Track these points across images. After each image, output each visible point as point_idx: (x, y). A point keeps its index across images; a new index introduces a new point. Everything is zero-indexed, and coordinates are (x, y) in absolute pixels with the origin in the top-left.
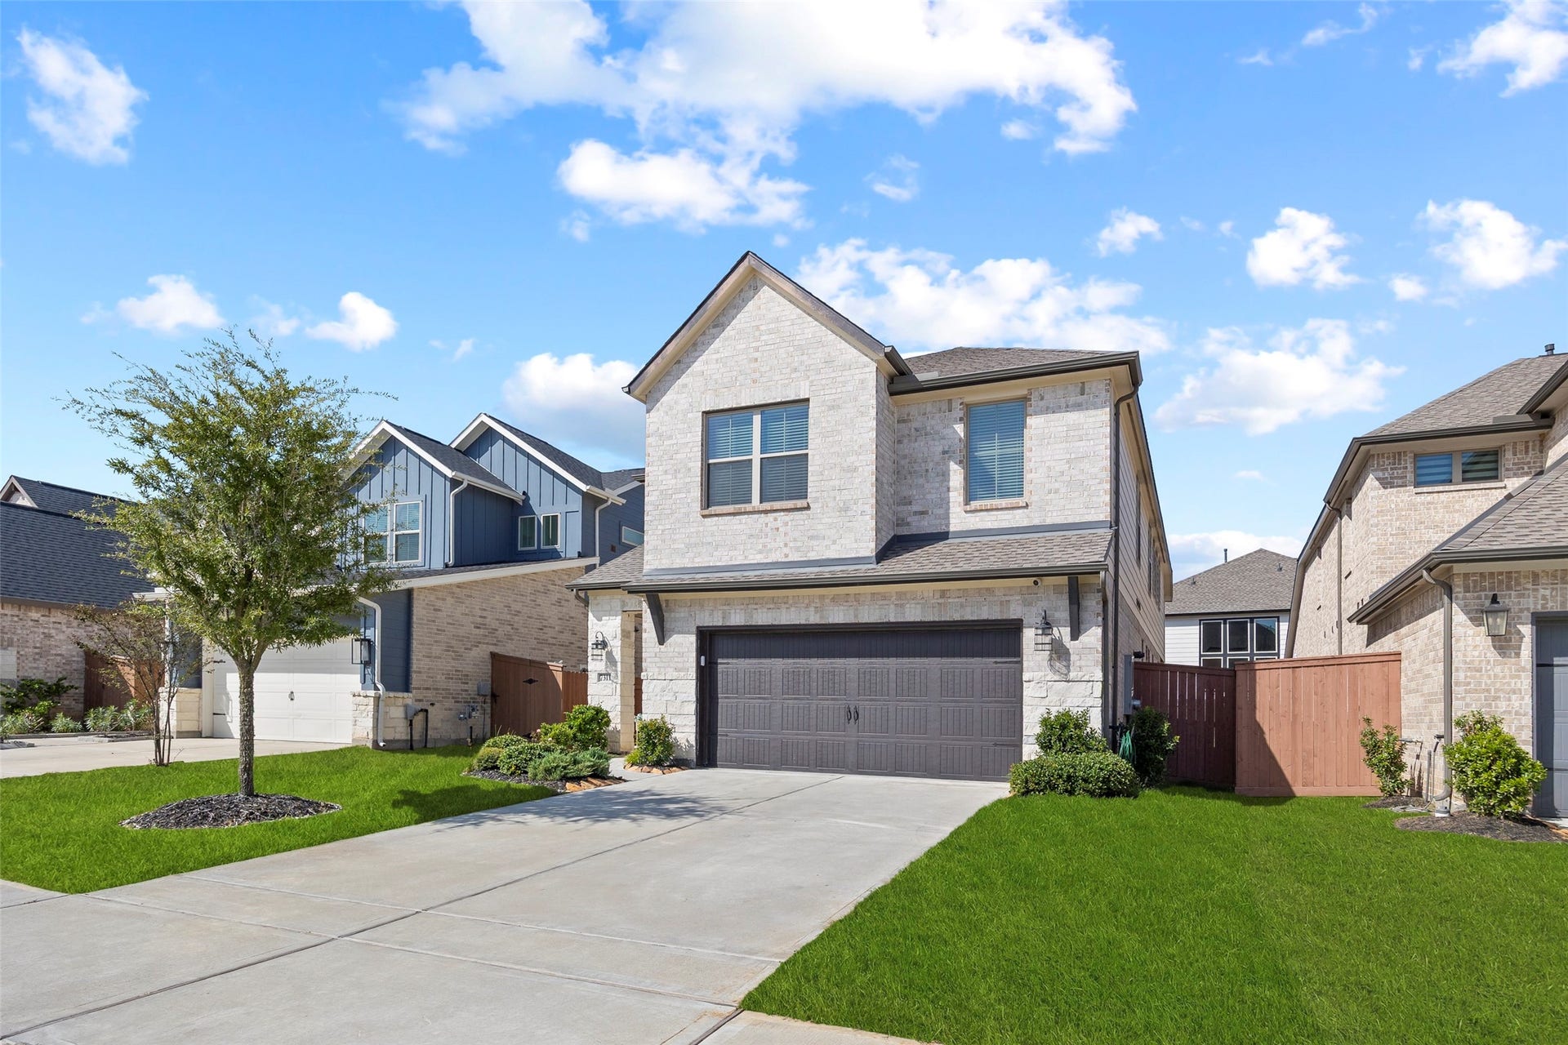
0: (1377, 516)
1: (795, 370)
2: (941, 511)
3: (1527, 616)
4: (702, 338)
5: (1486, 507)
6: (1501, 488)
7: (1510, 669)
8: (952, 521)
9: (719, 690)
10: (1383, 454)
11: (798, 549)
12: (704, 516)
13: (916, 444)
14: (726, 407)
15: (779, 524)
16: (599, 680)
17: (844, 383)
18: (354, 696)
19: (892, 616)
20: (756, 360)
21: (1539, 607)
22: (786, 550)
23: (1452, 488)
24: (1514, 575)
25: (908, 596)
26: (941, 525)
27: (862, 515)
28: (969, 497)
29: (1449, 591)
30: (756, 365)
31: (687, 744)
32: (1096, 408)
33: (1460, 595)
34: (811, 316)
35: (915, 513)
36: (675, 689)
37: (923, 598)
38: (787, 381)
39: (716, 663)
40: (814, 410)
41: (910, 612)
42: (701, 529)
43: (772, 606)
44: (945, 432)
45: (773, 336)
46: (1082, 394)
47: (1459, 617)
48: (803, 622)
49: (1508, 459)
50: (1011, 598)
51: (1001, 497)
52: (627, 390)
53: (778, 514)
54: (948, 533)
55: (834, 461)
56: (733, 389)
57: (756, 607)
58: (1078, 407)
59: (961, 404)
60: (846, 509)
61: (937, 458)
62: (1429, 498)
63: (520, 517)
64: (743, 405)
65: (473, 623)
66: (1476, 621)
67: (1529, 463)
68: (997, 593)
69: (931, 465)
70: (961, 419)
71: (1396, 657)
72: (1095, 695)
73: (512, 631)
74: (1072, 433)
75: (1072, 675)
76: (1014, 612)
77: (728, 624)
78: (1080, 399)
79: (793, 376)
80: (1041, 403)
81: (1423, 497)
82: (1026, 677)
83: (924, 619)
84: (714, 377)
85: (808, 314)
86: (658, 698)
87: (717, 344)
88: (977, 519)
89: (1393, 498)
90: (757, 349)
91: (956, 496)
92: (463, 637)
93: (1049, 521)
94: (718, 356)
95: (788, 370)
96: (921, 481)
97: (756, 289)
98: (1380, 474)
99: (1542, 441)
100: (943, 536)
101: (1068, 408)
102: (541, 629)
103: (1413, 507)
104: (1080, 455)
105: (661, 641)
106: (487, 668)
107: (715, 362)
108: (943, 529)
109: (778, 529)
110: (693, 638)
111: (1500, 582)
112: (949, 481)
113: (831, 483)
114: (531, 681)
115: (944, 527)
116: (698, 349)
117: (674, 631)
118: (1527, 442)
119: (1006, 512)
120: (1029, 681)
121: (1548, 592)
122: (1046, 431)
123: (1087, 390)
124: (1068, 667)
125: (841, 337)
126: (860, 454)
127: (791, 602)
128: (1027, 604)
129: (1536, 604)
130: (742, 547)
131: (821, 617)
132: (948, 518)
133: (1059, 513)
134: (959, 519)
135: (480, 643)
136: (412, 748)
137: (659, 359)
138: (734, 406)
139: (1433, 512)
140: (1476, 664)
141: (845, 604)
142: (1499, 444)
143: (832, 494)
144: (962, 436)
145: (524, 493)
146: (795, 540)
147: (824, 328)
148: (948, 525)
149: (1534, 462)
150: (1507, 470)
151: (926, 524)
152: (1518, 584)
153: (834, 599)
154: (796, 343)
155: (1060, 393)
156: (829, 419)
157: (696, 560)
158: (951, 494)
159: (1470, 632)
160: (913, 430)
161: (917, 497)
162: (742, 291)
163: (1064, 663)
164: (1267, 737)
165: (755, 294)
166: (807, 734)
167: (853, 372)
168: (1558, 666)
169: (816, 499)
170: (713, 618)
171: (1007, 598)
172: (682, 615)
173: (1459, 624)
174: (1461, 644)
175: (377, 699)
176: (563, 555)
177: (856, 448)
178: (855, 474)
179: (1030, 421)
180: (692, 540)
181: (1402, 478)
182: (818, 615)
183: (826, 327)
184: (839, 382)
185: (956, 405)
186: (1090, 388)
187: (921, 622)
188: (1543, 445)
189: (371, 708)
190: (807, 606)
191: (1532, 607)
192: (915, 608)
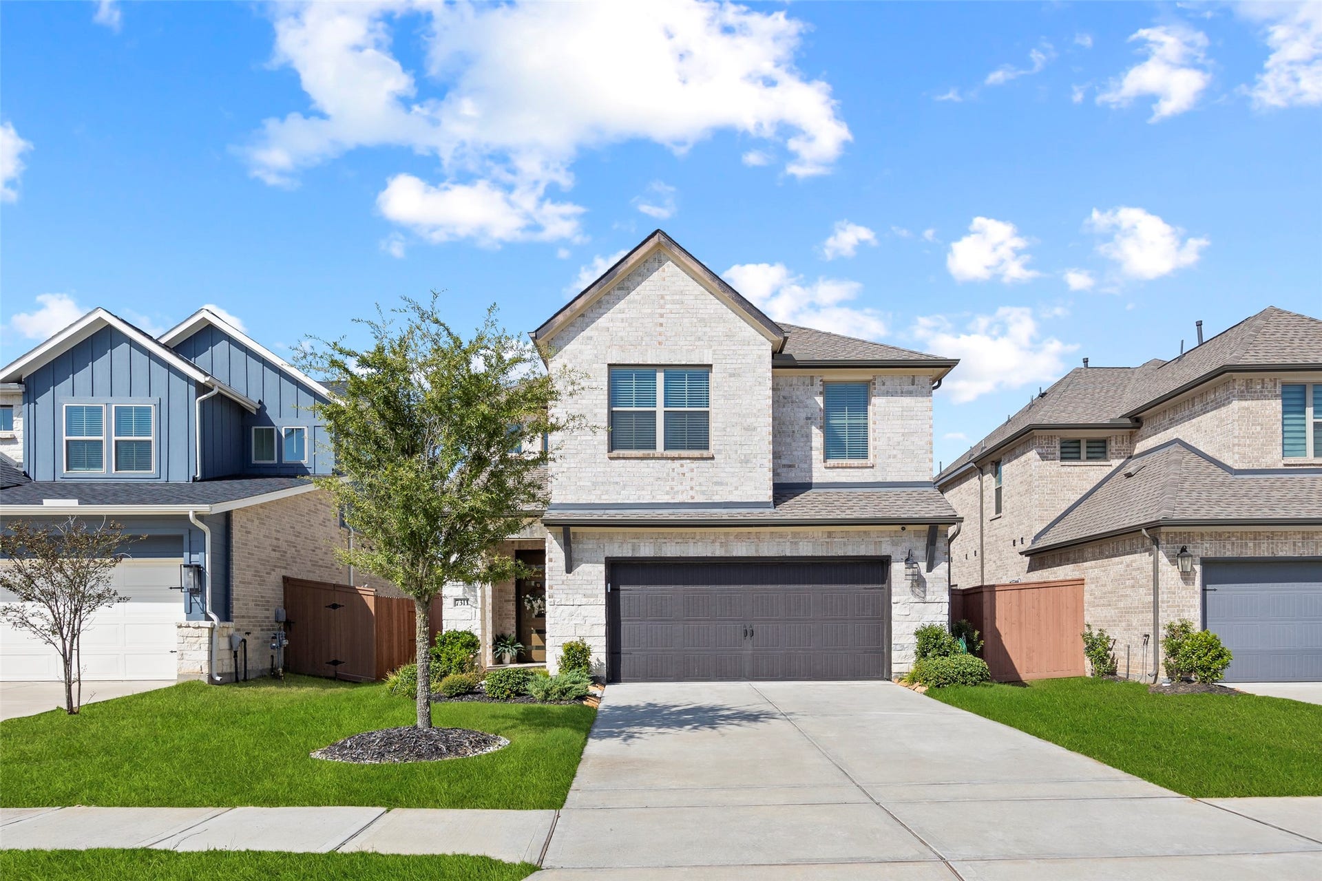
0: (1038, 480)
1: (699, 339)
2: (806, 466)
3: (1198, 560)
4: (607, 298)
5: (1101, 478)
6: (1109, 466)
7: (1190, 592)
8: (814, 474)
9: (622, 614)
10: (1042, 436)
11: (703, 493)
12: (611, 458)
13: (784, 409)
14: (632, 362)
15: (685, 470)
16: (455, 605)
17: (745, 356)
18: (180, 627)
19: (788, 551)
20: (661, 325)
21: (1204, 554)
22: (691, 493)
23: (1079, 463)
24: (1192, 534)
25: (801, 536)
26: (806, 477)
27: (760, 467)
28: (827, 457)
29: (1156, 542)
30: (661, 329)
31: (597, 663)
32: (923, 396)
33: (1164, 546)
34: (713, 294)
35: (784, 466)
36: (584, 613)
37: (814, 537)
38: (691, 348)
39: (619, 590)
40: (714, 377)
41: (803, 549)
42: (608, 470)
43: (680, 541)
44: (808, 402)
45: (678, 306)
46: (913, 385)
47: (1163, 560)
48: (709, 555)
49: (1113, 446)
50: (882, 539)
51: (850, 457)
52: (534, 335)
53: (684, 461)
54: (811, 484)
55: (735, 421)
56: (639, 347)
57: (665, 541)
58: (910, 393)
59: (821, 381)
60: (747, 462)
61: (802, 422)
62: (1069, 469)
63: (253, 428)
64: (649, 363)
65: (270, 545)
66: (1173, 562)
67: (1124, 450)
68: (872, 535)
69: (797, 428)
70: (821, 393)
71: (1081, 582)
72: (943, 613)
73: (296, 553)
74: (905, 413)
75: (928, 598)
76: (885, 550)
77: (637, 556)
78: (911, 388)
79: (697, 343)
80: (883, 388)
81: (1065, 468)
82: (894, 599)
83: (815, 554)
84: (620, 334)
85: (711, 293)
86: (566, 622)
87: (622, 304)
88: (835, 474)
89: (1048, 468)
90: (662, 316)
91: (817, 455)
92: (265, 560)
93: (889, 479)
94: (623, 316)
95: (693, 338)
96: (788, 440)
97: (661, 263)
98: (1040, 450)
99: (1131, 436)
100: (807, 486)
101: (902, 394)
102: (314, 551)
103: (1059, 475)
104: (912, 431)
105: (569, 570)
106: (280, 593)
107: (620, 321)
108: (807, 480)
109: (684, 474)
110: (602, 567)
111: (1185, 538)
112: (811, 442)
113: (733, 438)
114: (335, 606)
115: (808, 479)
116: (603, 306)
117: (582, 561)
118: (1123, 436)
119: (857, 470)
120: (897, 603)
121: (1208, 545)
122: (887, 409)
123: (916, 382)
124: (925, 592)
125: (740, 316)
126: (758, 417)
127: (698, 537)
128: (894, 544)
129: (1202, 552)
130: (649, 488)
131: (726, 551)
132: (811, 471)
133: (896, 474)
134: (820, 472)
135: (275, 566)
136: (237, 681)
137: (567, 312)
138: (640, 363)
139: (1071, 479)
140: (1173, 590)
141: (747, 540)
142: (1106, 435)
143: (734, 448)
144: (822, 406)
145: (260, 402)
146: (700, 484)
147: (725, 307)
148: (811, 477)
149: (1127, 450)
150: (1112, 454)
151: (793, 475)
152: (1194, 540)
153: (737, 536)
154: (699, 316)
155: (897, 381)
156: (731, 384)
157: (603, 497)
158: (813, 452)
159: (1170, 569)
160: (781, 397)
161: (785, 453)
162: (646, 261)
163: (922, 589)
164: (1003, 639)
165: (660, 267)
166: (708, 650)
167: (751, 347)
168: (1209, 590)
169: (719, 452)
170: (622, 550)
171: (879, 539)
172: (590, 546)
173: (1163, 564)
174: (1165, 577)
175: (212, 630)
176: (311, 471)
177: (755, 411)
178: (754, 433)
179: (874, 400)
180: (600, 479)
181: (1053, 454)
182: (723, 549)
183: (727, 306)
184: (739, 355)
185: (817, 382)
186: (919, 381)
187: (812, 557)
188: (1132, 440)
189: (205, 639)
190: (713, 542)
191: (1200, 554)
192: (807, 545)
